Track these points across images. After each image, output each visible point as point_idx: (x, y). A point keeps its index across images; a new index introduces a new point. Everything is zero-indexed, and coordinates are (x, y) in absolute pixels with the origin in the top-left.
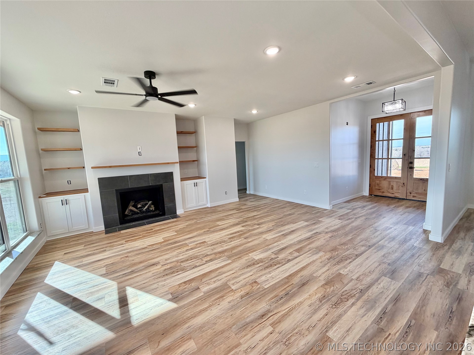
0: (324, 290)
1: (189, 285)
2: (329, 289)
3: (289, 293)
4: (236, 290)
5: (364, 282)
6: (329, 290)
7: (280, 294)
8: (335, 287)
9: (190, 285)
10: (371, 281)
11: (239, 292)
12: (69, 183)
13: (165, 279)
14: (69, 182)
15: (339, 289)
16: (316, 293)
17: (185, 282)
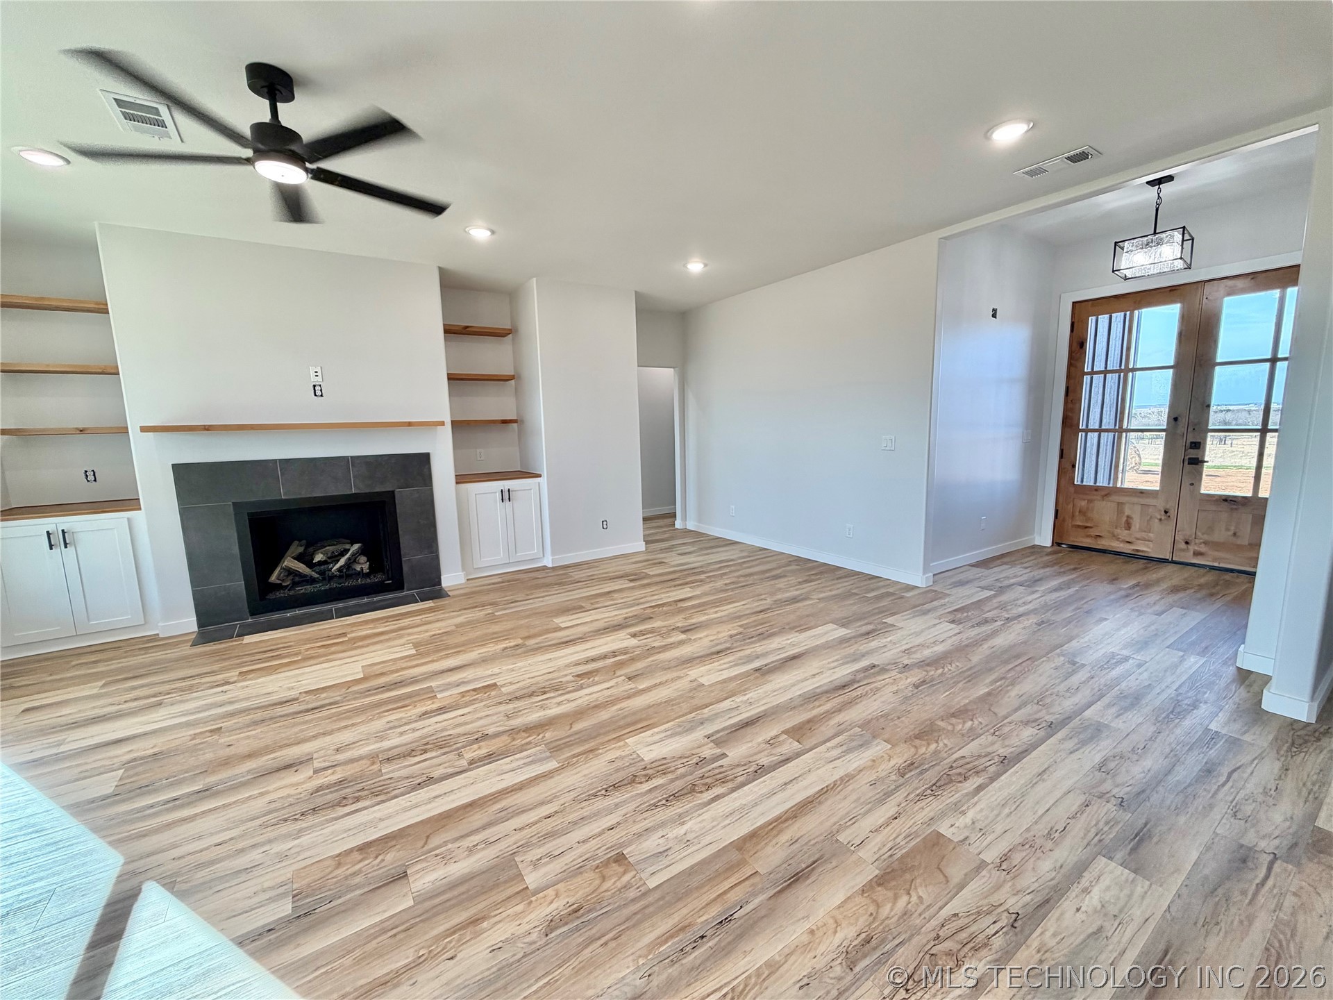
0: (872, 909)
1: (376, 857)
2: (889, 906)
3: (735, 916)
4: (536, 892)
5: (1028, 880)
6: (892, 910)
7: (699, 920)
8: (914, 899)
9: (380, 858)
10: (1054, 874)
11: (549, 899)
12: (91, 478)
13: (300, 831)
14: (90, 474)
15: (929, 907)
16: (837, 924)
17: (363, 848)
